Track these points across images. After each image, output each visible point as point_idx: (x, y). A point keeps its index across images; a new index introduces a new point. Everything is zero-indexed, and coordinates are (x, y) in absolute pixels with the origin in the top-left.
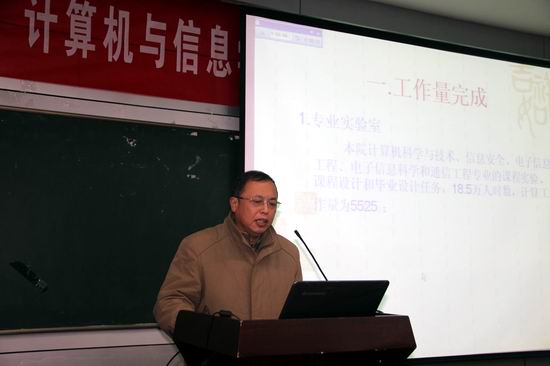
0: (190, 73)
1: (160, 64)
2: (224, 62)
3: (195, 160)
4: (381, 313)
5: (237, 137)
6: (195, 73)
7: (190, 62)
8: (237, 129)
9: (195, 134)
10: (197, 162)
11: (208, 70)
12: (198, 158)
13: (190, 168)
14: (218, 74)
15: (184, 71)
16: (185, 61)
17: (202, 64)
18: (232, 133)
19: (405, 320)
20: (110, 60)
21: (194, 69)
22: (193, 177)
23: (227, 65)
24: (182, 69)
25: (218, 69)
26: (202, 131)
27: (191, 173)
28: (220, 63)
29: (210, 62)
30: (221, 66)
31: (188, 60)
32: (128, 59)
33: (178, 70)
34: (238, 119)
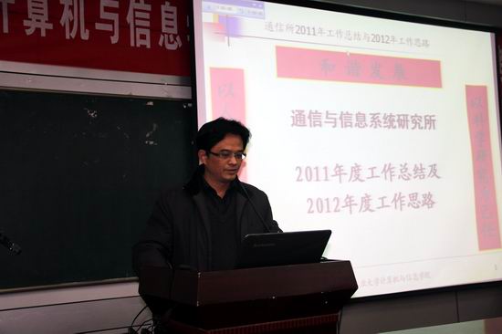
0: (143, 47)
1: (114, 40)
2: (175, 36)
3: (152, 127)
4: (325, 259)
5: (190, 105)
6: (149, 46)
7: (143, 37)
8: (190, 98)
9: (151, 103)
10: (154, 129)
11: (160, 43)
12: (155, 126)
13: (148, 135)
14: (170, 47)
15: (138, 45)
16: (138, 36)
17: (154, 39)
18: (185, 101)
19: (347, 265)
20: (68, 37)
21: (147, 43)
22: (151, 143)
23: (178, 38)
24: (135, 44)
25: (169, 42)
26: (157, 101)
27: (149, 139)
28: (171, 37)
29: (162, 37)
30: (172, 40)
31: (141, 35)
32: (85, 36)
33: (132, 44)
34: (190, 88)
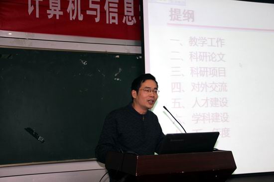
0: (114, 24)
1: (97, 20)
2: (132, 17)
3: (119, 70)
4: (217, 150)
5: (141, 57)
6: (117, 23)
7: (113, 18)
8: (140, 53)
9: (118, 56)
10: (120, 71)
11: (124, 22)
12: (120, 69)
13: (116, 75)
14: (129, 23)
15: (111, 23)
16: (111, 18)
17: (120, 19)
18: (138, 55)
19: (230, 153)
20: (71, 19)
21: (116, 21)
22: (118, 79)
23: (134, 18)
24: (109, 22)
25: (129, 21)
26: (122, 55)
27: (117, 77)
28: (130, 17)
29: (124, 17)
30: (130, 19)
31: (113, 17)
32: (81, 18)
33: (107, 22)
34: (141, 47)
